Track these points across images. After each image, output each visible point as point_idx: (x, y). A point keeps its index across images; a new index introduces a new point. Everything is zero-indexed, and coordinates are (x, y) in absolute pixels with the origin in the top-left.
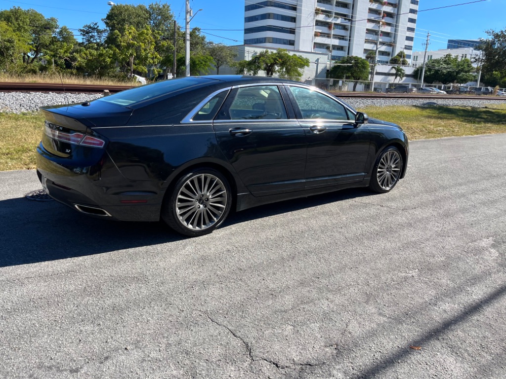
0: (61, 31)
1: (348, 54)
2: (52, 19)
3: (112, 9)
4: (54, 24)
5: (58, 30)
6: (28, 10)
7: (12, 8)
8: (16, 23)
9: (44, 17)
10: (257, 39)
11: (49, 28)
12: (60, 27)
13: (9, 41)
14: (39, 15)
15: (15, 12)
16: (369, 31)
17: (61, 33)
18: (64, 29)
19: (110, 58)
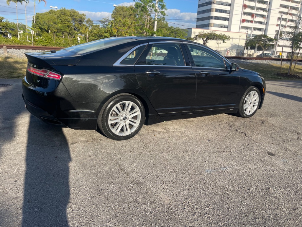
1: (265, 33)
3: (115, 9)
4: (84, 17)
7: (61, 9)
9: (79, 14)
10: (204, 24)
12: (86, 19)
15: (63, 11)
16: (279, 19)
17: (87, 22)
18: (89, 20)
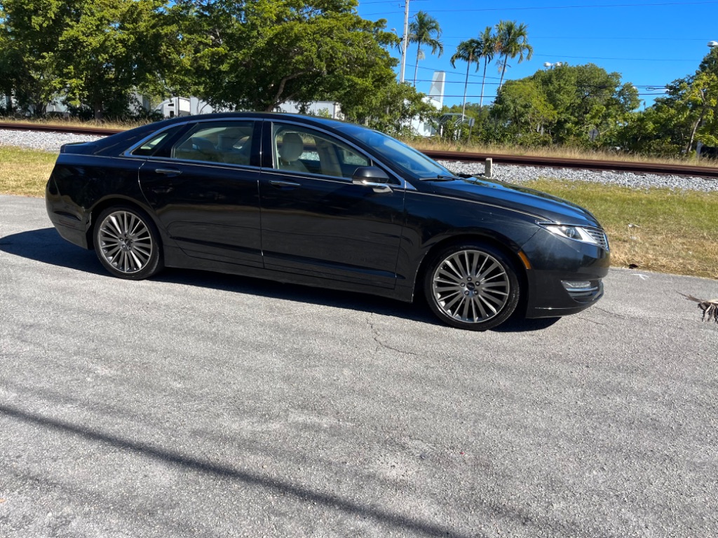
0: (622, 90)
2: (616, 75)
3: (712, 53)
4: (615, 80)
5: (617, 89)
6: (586, 66)
8: (556, 83)
9: (604, 73)
11: (605, 87)
12: (621, 84)
13: (525, 107)
14: (600, 70)
15: (560, 70)
17: (621, 93)
18: (628, 87)
19: (654, 123)
